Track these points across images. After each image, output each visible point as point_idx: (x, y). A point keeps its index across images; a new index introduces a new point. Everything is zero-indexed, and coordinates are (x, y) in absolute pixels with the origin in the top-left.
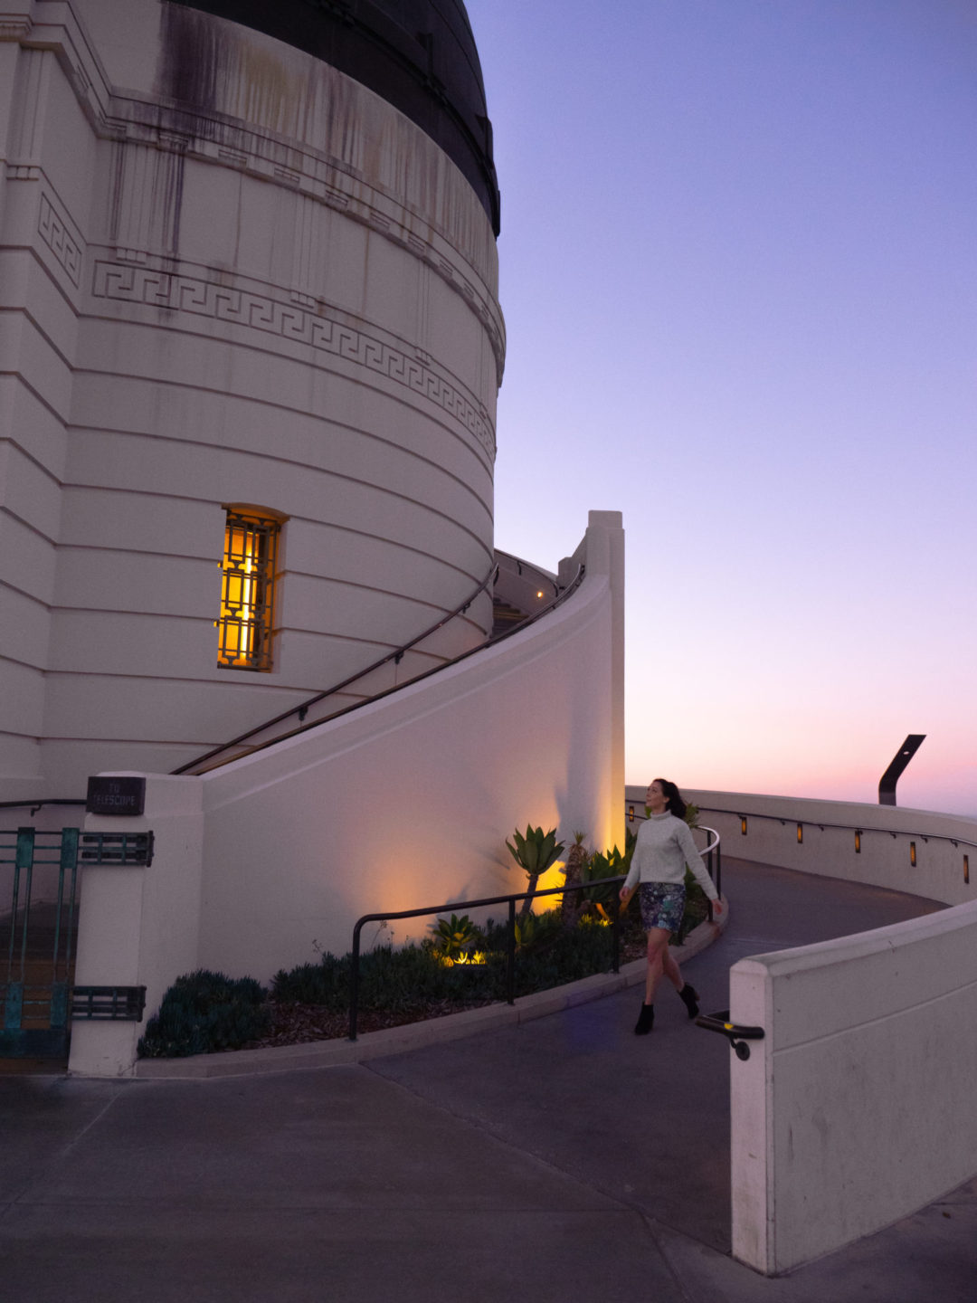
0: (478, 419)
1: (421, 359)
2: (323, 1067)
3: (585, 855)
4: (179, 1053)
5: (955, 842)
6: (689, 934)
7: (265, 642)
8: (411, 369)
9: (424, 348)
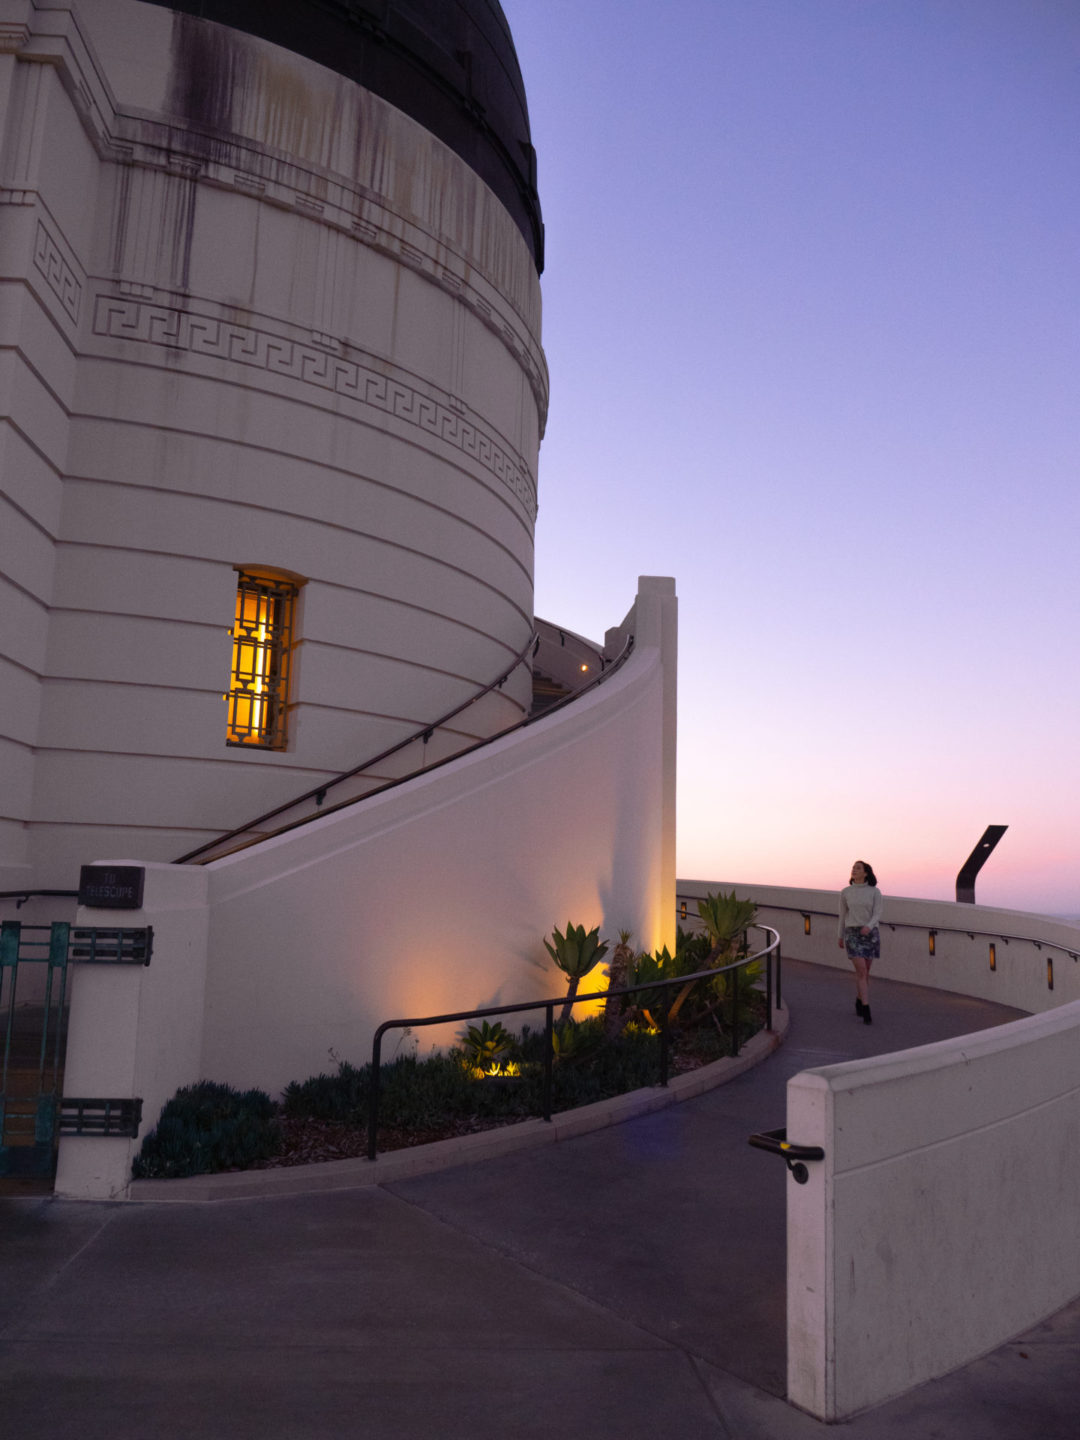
0: (518, 474)
1: (455, 408)
2: (338, 1189)
3: (632, 955)
4: (178, 1173)
5: (1039, 945)
6: (745, 1044)
7: (280, 718)
8: (445, 418)
9: (459, 397)
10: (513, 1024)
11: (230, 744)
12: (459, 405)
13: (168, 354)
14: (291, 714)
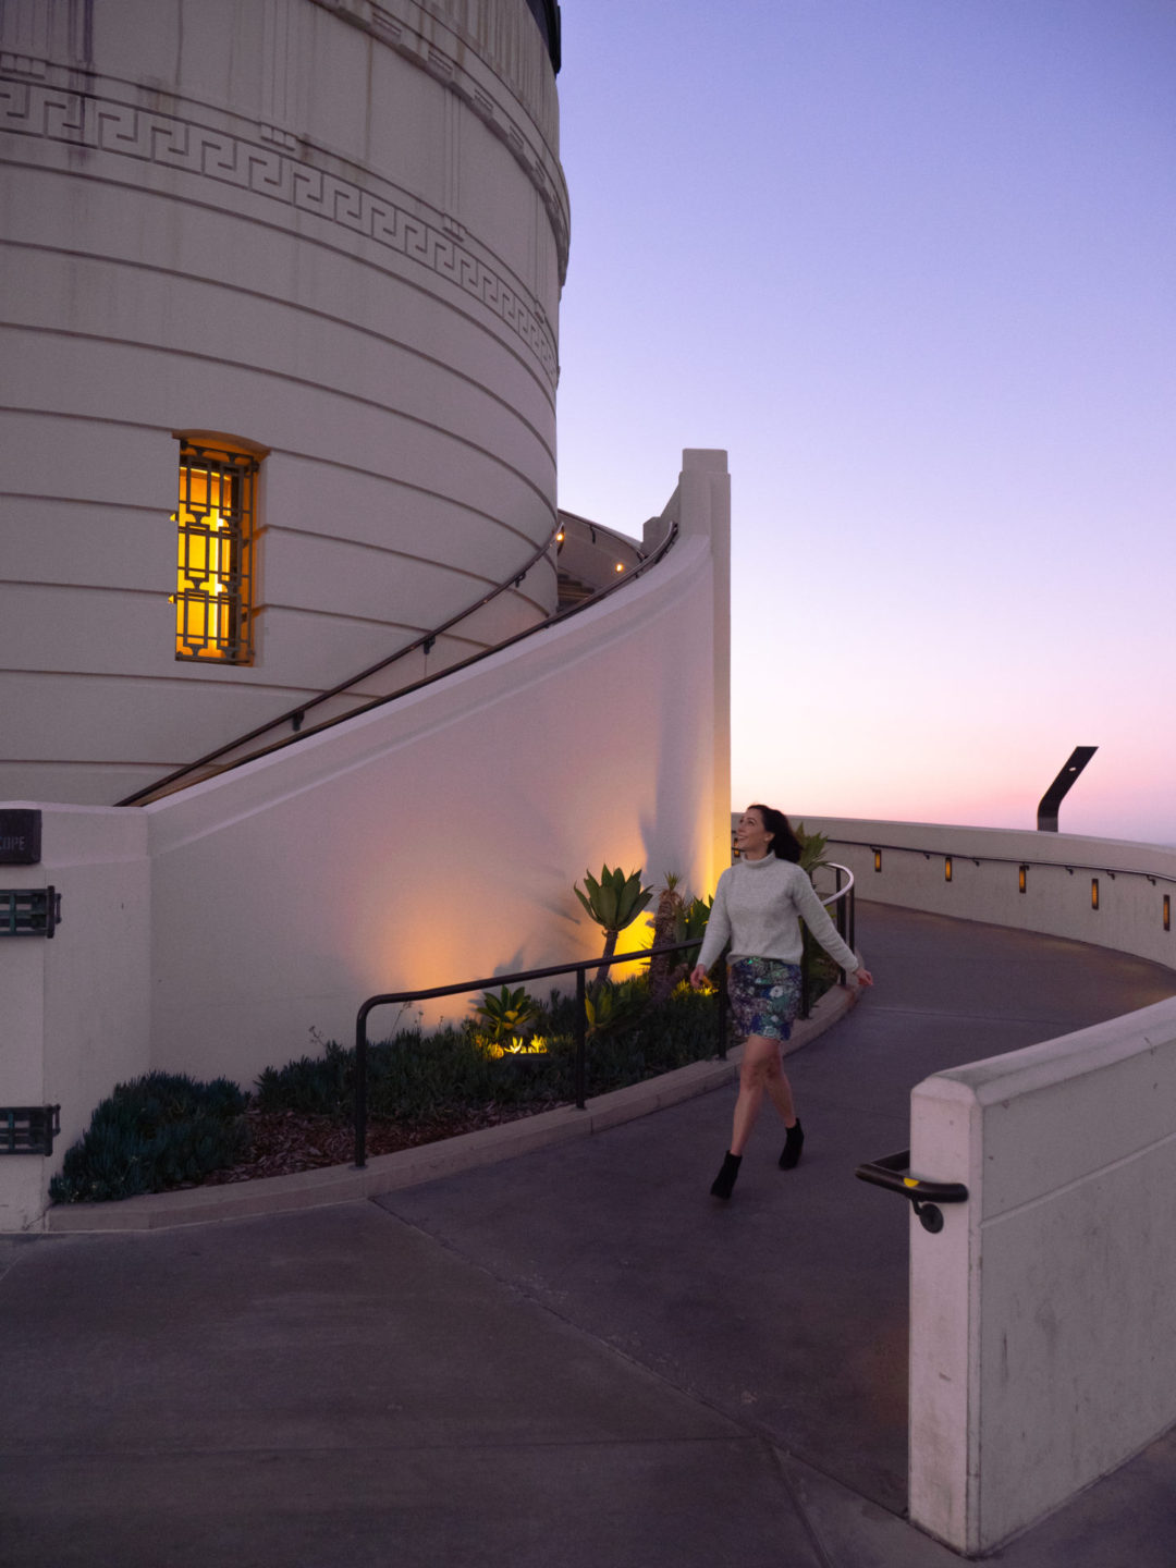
0: (532, 322)
1: (451, 232)
2: (318, 1206)
3: (681, 904)
4: (110, 1195)
5: (1153, 879)
6: (816, 1004)
7: (244, 626)
8: (437, 245)
9: (454, 217)
10: (538, 990)
11: (179, 657)
12: (455, 229)
13: (70, 153)
14: (257, 620)
